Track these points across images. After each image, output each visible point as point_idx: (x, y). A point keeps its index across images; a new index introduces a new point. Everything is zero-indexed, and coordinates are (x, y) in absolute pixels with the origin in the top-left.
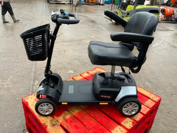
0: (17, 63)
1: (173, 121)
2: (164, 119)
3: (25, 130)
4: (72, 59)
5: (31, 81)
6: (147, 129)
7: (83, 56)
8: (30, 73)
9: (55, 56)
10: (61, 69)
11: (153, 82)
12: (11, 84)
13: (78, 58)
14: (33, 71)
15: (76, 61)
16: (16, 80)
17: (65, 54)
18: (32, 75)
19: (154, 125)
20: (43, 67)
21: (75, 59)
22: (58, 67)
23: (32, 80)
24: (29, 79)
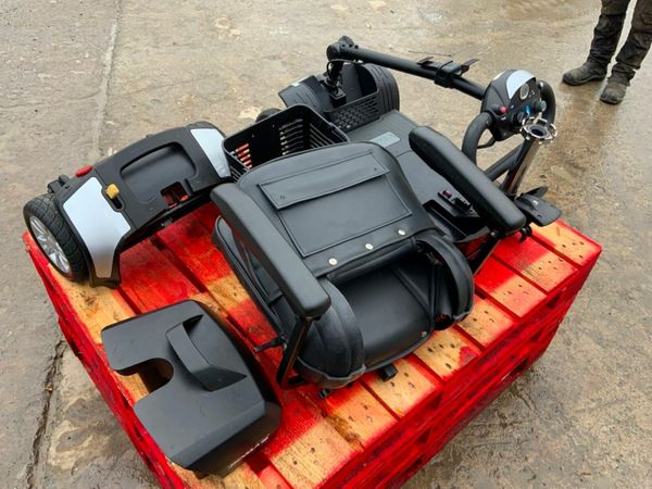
0: (37, 73)
1: (636, 327)
2: (602, 317)
3: (61, 342)
4: (262, 55)
5: (91, 147)
6: (526, 361)
7: (307, 44)
8: (86, 113)
9: (191, 41)
10: (212, 102)
11: (585, 166)
12: (11, 161)
13: (284, 53)
14: (101, 107)
15: (277, 64)
16: (30, 144)
17: (233, 31)
18: (96, 124)
19: (557, 343)
20: (138, 92)
21: (274, 58)
22: (202, 92)
23: (95, 145)
24: (82, 139)
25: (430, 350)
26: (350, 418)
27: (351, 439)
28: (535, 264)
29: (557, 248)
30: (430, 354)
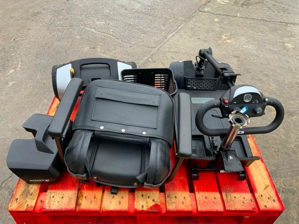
0: (142, 34)
9: (206, 39)
18: (145, 58)
20: (169, 52)
21: (236, 57)
25: (143, 196)
26: (86, 197)
27: (77, 204)
28: (234, 194)
29: (256, 194)
30: (141, 197)
